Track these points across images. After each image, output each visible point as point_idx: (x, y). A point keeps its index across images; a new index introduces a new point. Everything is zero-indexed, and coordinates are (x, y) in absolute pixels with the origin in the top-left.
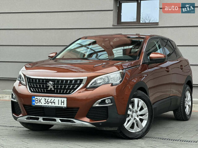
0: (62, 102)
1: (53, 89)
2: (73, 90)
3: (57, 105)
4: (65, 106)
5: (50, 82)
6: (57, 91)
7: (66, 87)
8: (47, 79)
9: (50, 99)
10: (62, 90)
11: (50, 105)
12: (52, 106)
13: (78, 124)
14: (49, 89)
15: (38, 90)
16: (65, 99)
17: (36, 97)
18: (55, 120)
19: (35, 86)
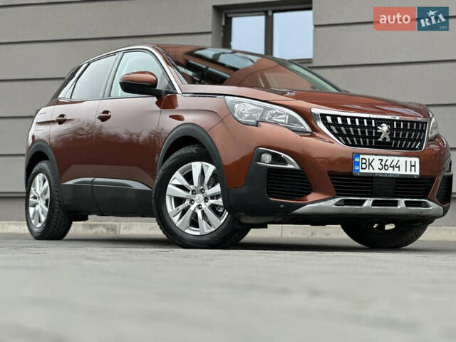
0: (411, 166)
3: (402, 172)
5: (383, 125)
7: (411, 135)
8: (378, 119)
9: (390, 159)
10: (404, 143)
11: (390, 171)
12: (395, 175)
14: (381, 139)
15: (359, 141)
16: (417, 160)
19: (353, 134)
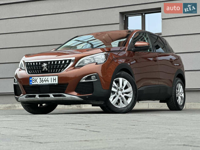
0: (54, 80)
1: (47, 70)
2: (63, 69)
3: (50, 82)
4: (57, 82)
5: (44, 64)
6: (50, 71)
7: (57, 66)
8: (42, 62)
9: (44, 78)
10: (54, 70)
11: (44, 83)
12: (46, 84)
13: (68, 98)
14: (44, 70)
15: (35, 72)
16: (57, 77)
17: (33, 78)
18: (49, 96)
19: (32, 69)
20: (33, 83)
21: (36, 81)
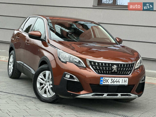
1: (116, 71)
3: (121, 83)
7: (126, 69)
9: (116, 79)
10: (123, 72)
15: (104, 72)
16: (127, 79)
17: (104, 78)
19: (101, 69)
20: (104, 82)
21: (107, 81)
